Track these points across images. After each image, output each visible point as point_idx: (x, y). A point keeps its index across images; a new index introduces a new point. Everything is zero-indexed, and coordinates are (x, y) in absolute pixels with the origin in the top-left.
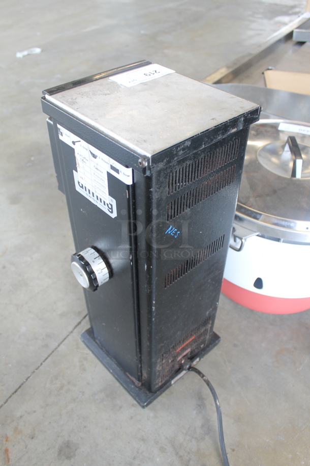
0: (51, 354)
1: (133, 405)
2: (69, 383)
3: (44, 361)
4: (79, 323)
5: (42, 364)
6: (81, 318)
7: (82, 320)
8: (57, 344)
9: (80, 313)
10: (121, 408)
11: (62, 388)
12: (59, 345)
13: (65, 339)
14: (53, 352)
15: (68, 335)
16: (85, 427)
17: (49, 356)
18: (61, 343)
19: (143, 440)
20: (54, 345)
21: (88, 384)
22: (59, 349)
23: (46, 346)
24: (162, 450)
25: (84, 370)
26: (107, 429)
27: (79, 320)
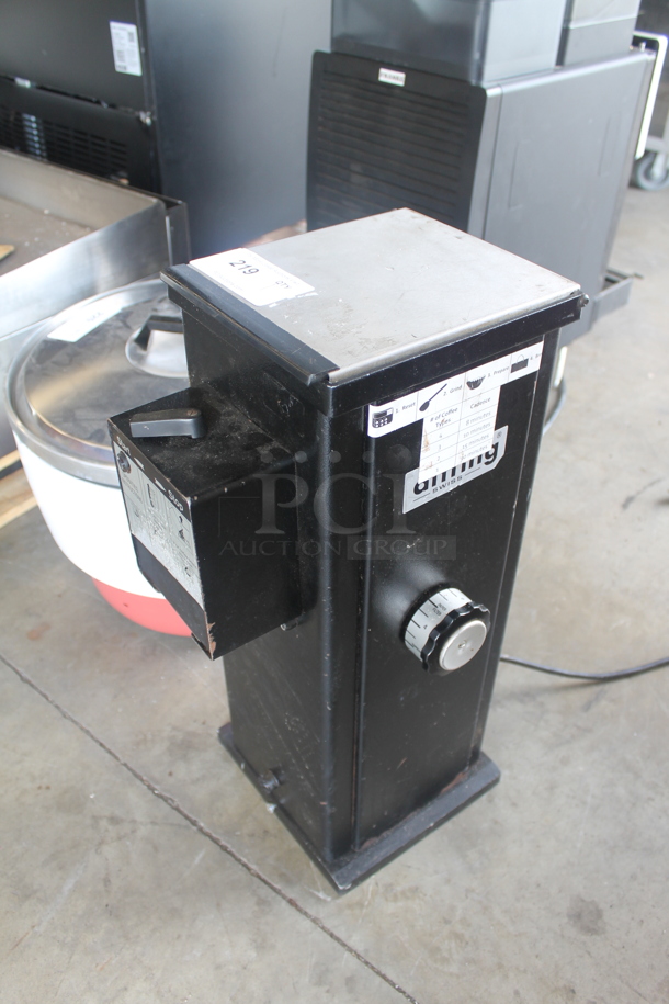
0: (373, 968)
1: (490, 801)
2: (447, 922)
3: (393, 985)
4: (291, 902)
5: (399, 990)
6: (279, 898)
7: (284, 897)
8: (347, 954)
9: (261, 902)
10: (496, 822)
11: (458, 937)
12: (350, 950)
13: (332, 935)
14: (367, 963)
15: (323, 928)
16: (539, 886)
17: (378, 973)
18: (344, 945)
19: (552, 788)
20: (348, 963)
21: (448, 881)
22: (360, 949)
23: (350, 981)
24: (565, 761)
25: (415, 890)
26: (538, 846)
27: (284, 903)
